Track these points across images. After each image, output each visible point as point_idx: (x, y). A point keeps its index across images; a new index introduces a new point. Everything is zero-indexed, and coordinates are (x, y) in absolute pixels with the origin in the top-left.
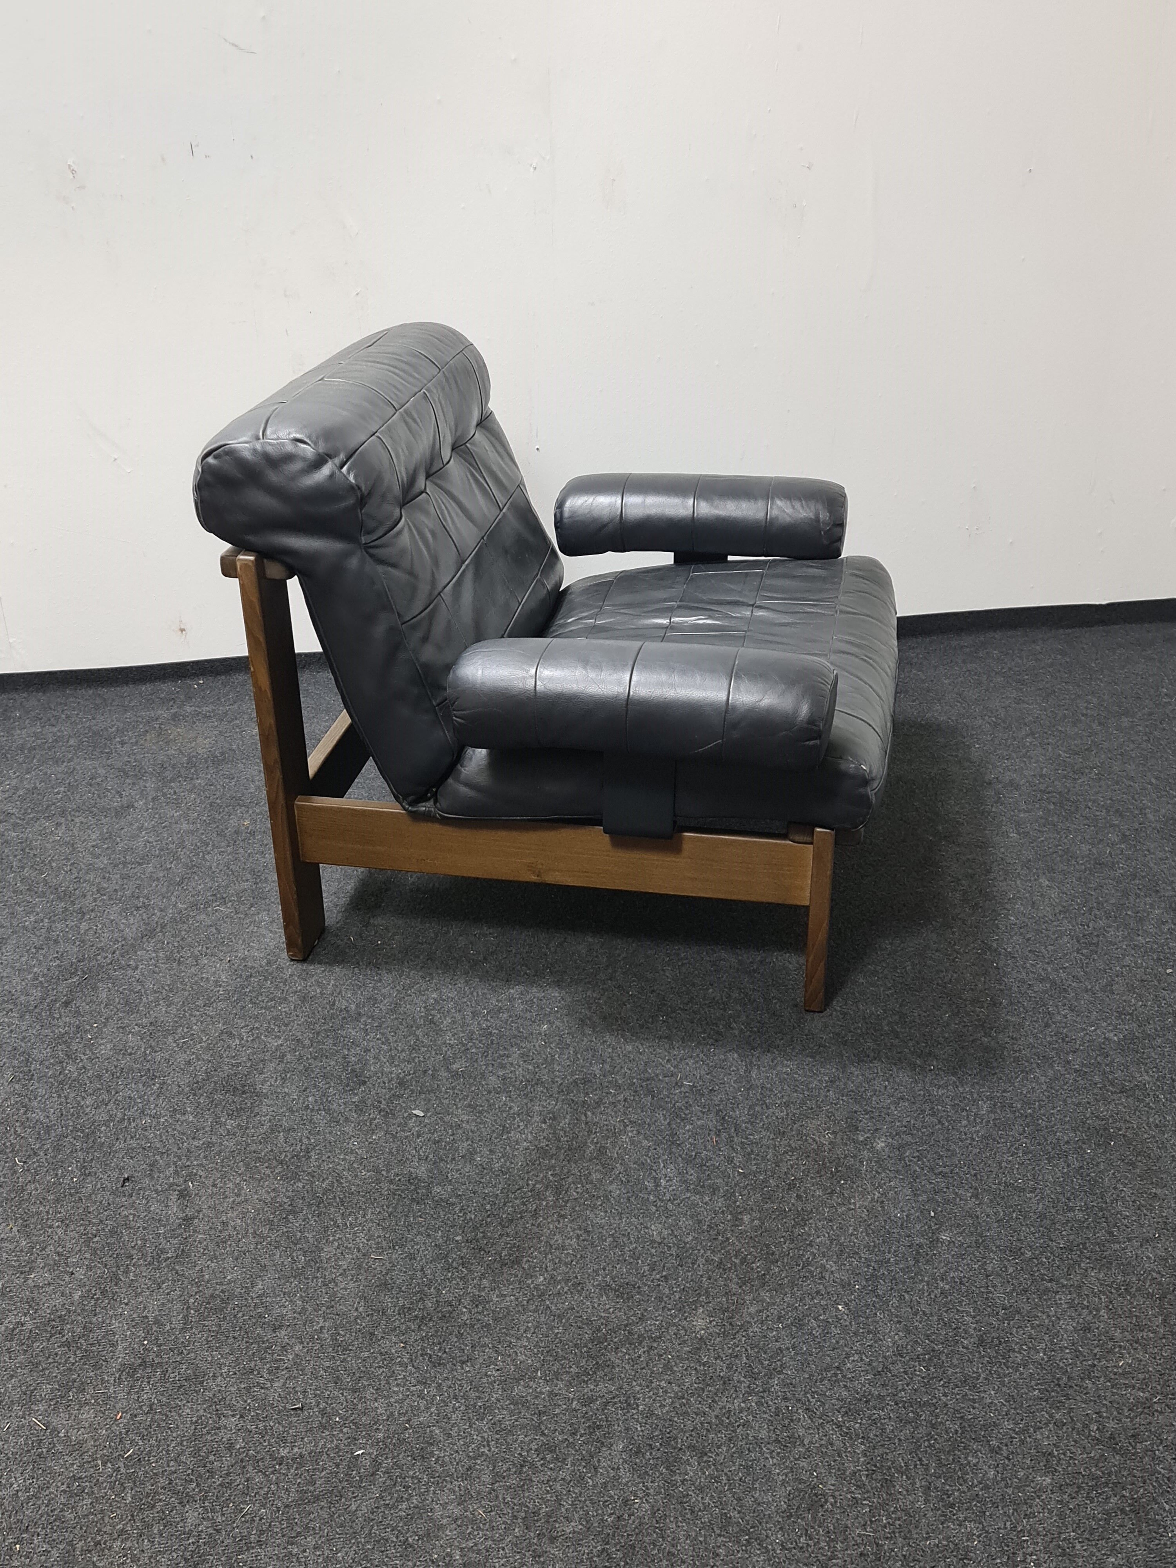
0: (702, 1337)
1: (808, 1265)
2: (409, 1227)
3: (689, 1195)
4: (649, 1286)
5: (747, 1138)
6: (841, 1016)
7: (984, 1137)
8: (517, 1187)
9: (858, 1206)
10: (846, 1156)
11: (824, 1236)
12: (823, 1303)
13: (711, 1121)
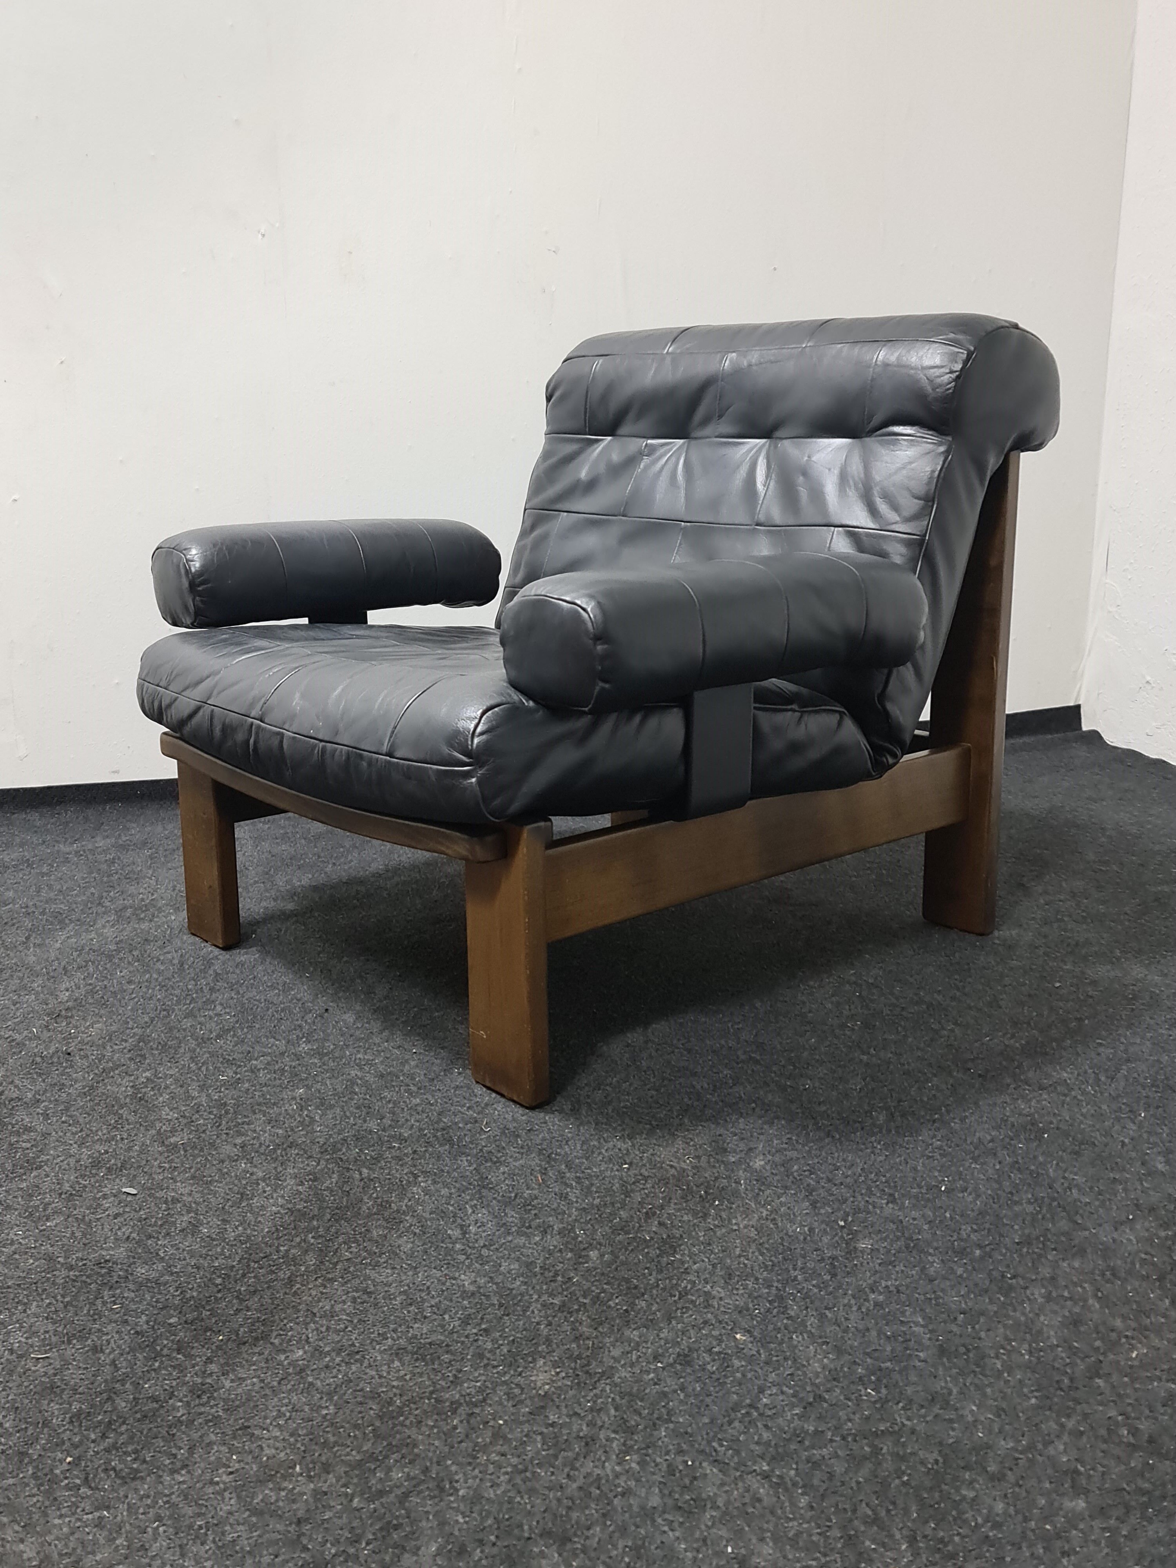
0: (546, 1393)
1: (687, 1294)
2: (96, 1316)
3: (510, 1238)
4: (463, 1343)
5: (583, 1172)
8: (262, 1255)
9: (741, 1226)
11: (703, 1261)
12: (715, 1333)
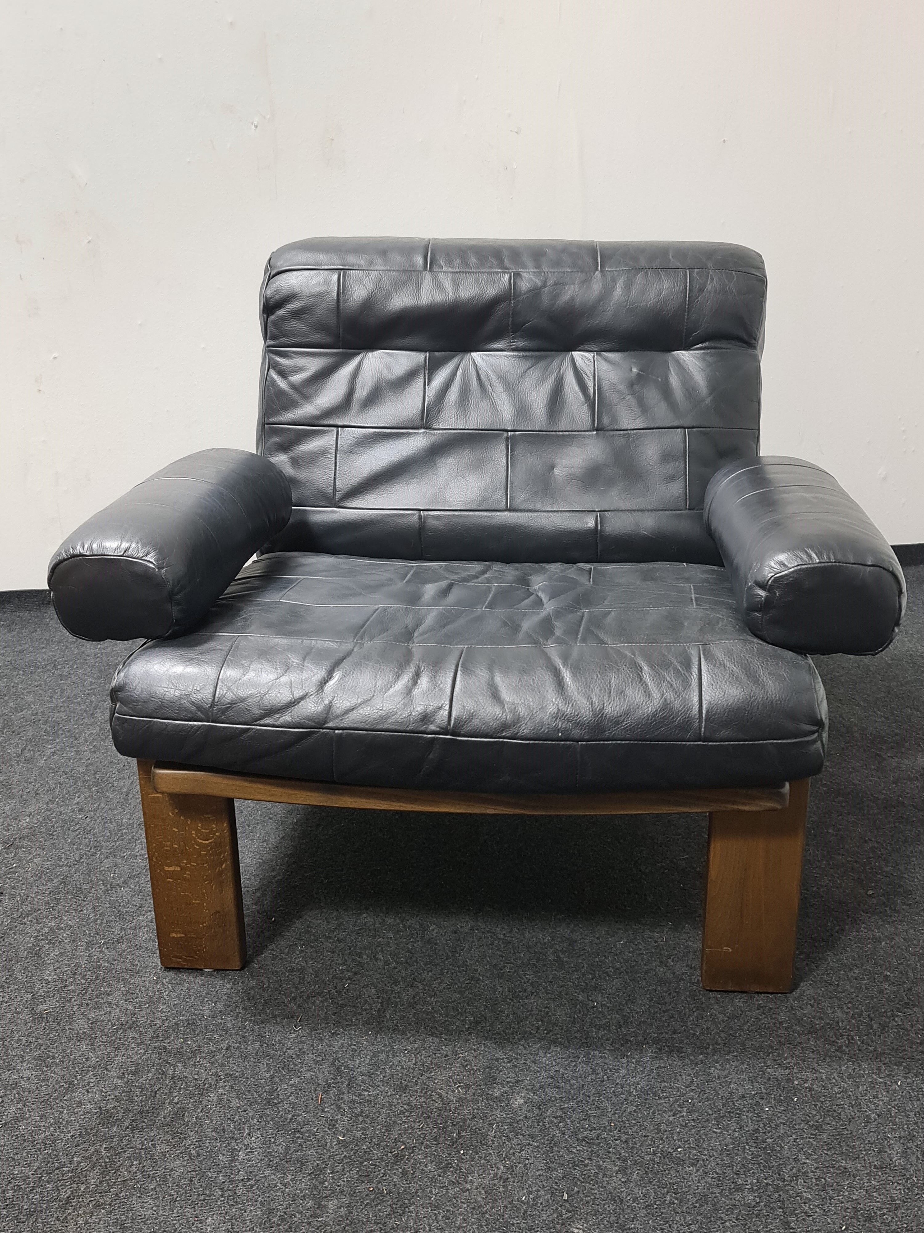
3: (268, 1173)
5: (360, 1095)
7: (644, 1091)
8: (56, 1165)
9: (475, 1185)
10: (474, 1117)
13: (324, 1074)
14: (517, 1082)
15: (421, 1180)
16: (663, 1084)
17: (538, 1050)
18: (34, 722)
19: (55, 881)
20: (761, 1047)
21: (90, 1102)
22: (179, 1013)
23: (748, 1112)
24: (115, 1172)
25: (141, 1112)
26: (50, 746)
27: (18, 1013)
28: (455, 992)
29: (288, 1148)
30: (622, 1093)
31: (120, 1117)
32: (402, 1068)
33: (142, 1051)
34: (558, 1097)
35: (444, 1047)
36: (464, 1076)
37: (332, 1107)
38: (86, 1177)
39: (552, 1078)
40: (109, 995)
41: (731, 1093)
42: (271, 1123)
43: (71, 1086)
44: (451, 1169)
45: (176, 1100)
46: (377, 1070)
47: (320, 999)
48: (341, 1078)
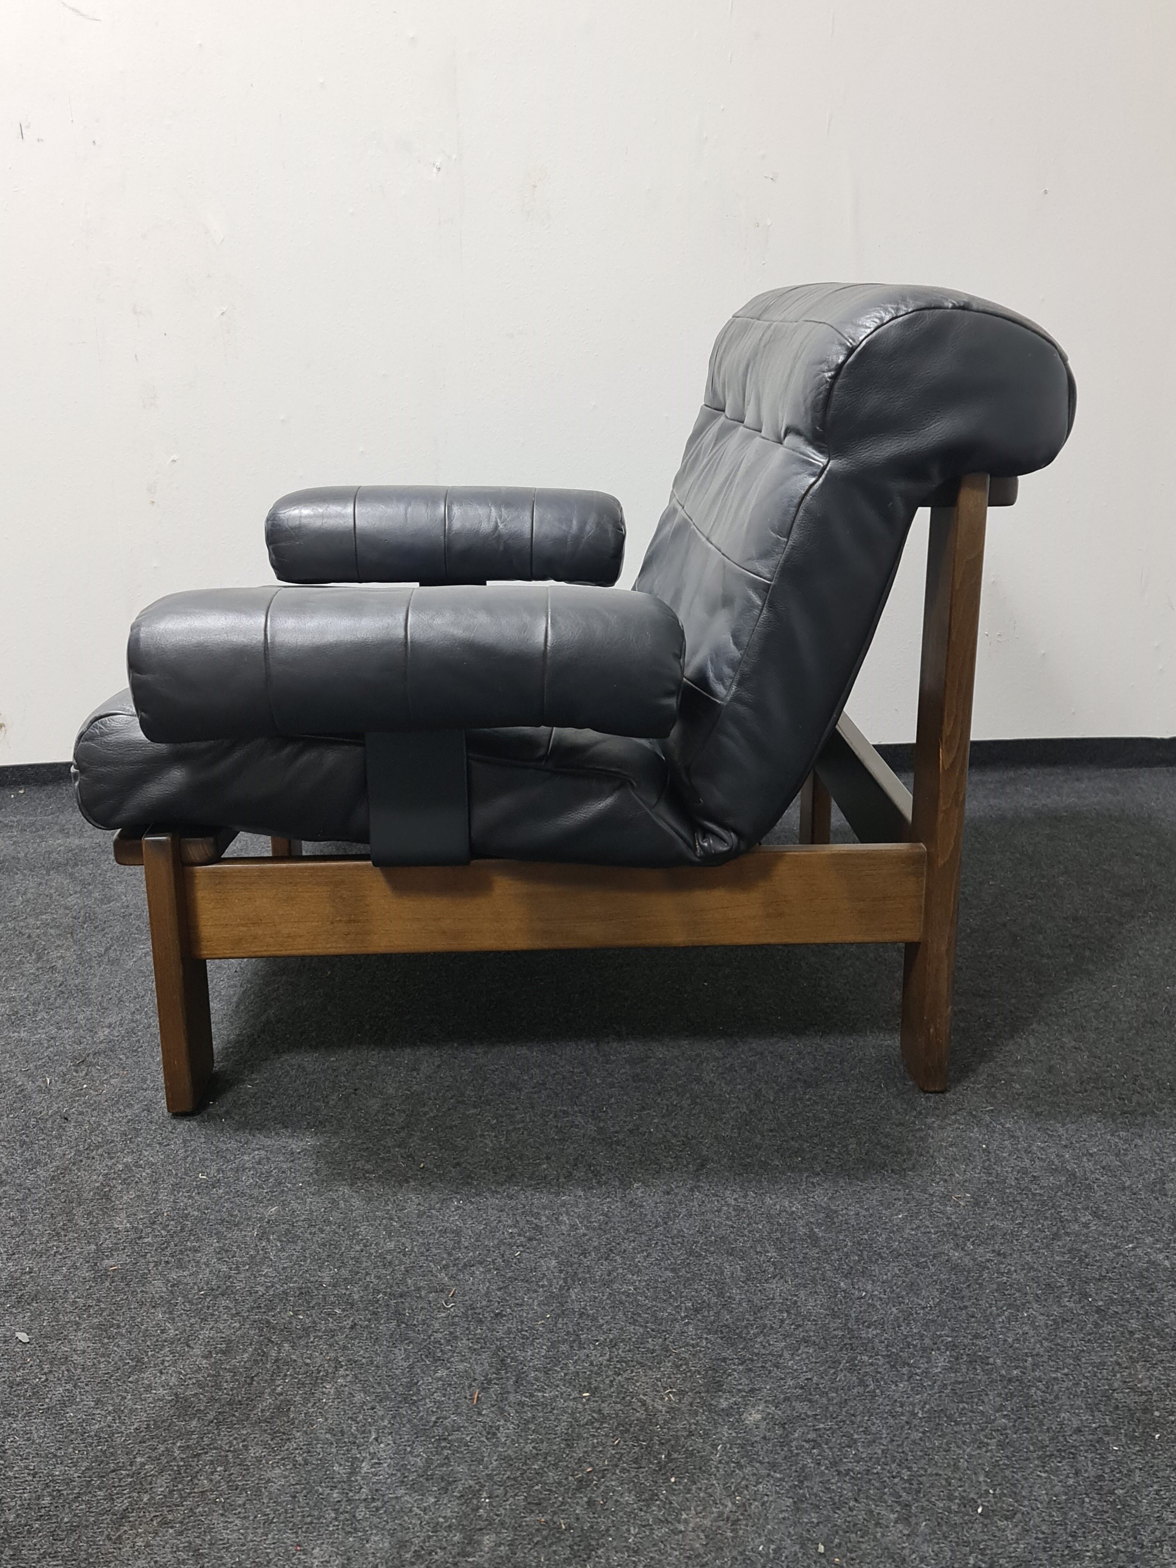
3: (401, 1492)
5: (531, 1396)
6: (733, 1213)
7: (934, 1413)
8: (112, 1467)
9: (691, 1526)
13: (483, 1365)
14: (752, 1390)
15: (613, 1513)
16: (961, 1406)
17: (782, 1350)
18: (124, 917)
19: (136, 1107)
20: (1103, 1363)
21: (163, 1386)
22: (289, 1279)
23: (1086, 1451)
24: (191, 1480)
25: (229, 1403)
26: (142, 946)
27: (77, 1268)
28: (666, 1269)
29: (429, 1461)
30: (902, 1414)
31: (202, 1408)
32: (592, 1364)
33: (237, 1325)
34: (809, 1413)
35: (650, 1340)
36: (678, 1379)
37: (493, 1409)
38: (151, 1483)
39: (802, 1388)
40: (196, 1251)
41: (1061, 1424)
42: (408, 1425)
43: (139, 1365)
44: (658, 1502)
45: (279, 1389)
46: (556, 1365)
47: (481, 1269)
48: (506, 1373)
